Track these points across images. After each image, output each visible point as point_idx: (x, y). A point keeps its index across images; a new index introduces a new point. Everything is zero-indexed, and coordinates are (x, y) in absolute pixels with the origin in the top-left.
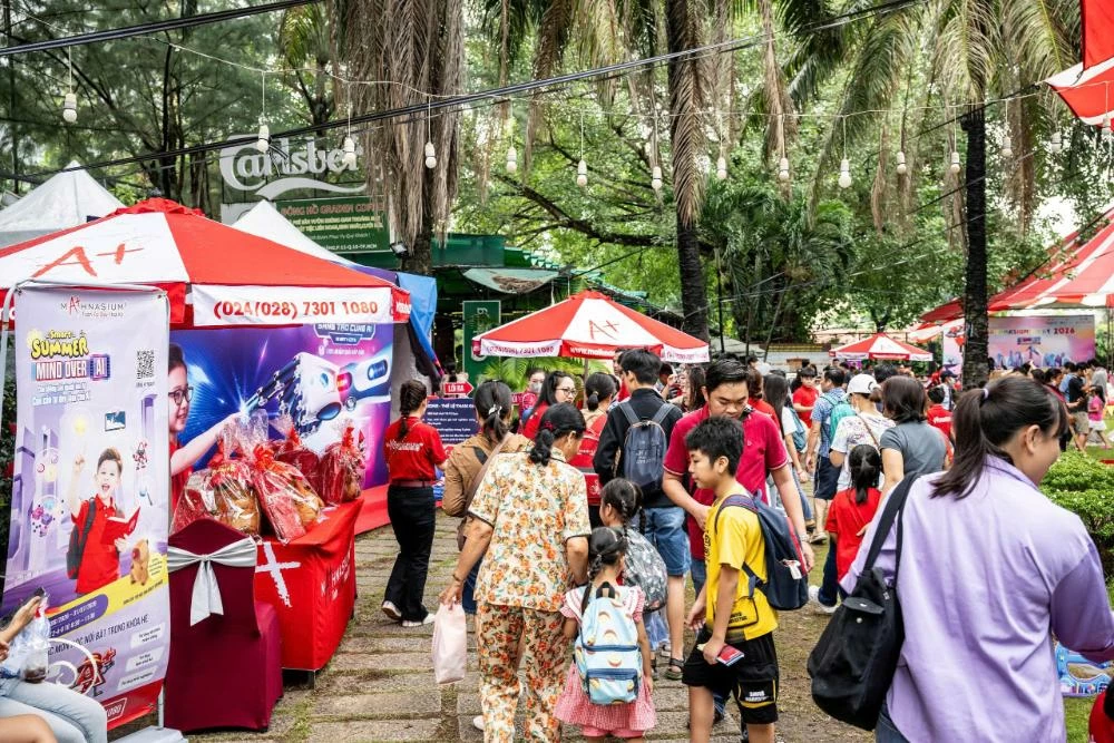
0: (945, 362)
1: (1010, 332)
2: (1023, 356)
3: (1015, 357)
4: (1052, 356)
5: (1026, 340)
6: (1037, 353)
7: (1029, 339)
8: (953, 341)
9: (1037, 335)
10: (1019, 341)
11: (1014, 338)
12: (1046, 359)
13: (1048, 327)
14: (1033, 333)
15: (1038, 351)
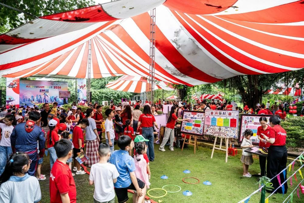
0: (7, 99)
1: (37, 87)
2: (42, 97)
3: (39, 98)
4: (53, 97)
5: (43, 90)
6: (47, 96)
7: (44, 90)
8: (11, 89)
9: (48, 89)
10: (40, 91)
11: (39, 89)
12: (50, 99)
13: (51, 85)
14: (46, 88)
15: (47, 95)
